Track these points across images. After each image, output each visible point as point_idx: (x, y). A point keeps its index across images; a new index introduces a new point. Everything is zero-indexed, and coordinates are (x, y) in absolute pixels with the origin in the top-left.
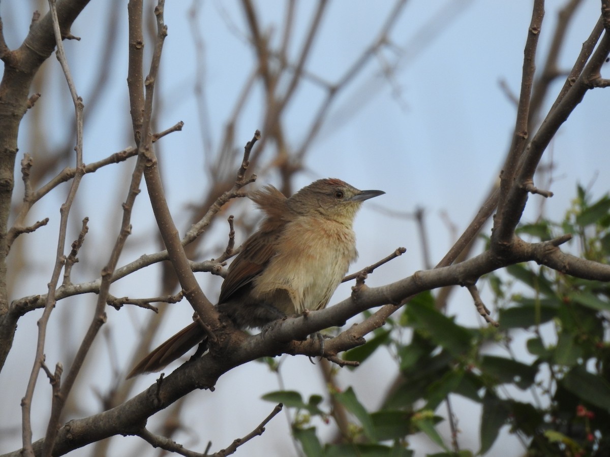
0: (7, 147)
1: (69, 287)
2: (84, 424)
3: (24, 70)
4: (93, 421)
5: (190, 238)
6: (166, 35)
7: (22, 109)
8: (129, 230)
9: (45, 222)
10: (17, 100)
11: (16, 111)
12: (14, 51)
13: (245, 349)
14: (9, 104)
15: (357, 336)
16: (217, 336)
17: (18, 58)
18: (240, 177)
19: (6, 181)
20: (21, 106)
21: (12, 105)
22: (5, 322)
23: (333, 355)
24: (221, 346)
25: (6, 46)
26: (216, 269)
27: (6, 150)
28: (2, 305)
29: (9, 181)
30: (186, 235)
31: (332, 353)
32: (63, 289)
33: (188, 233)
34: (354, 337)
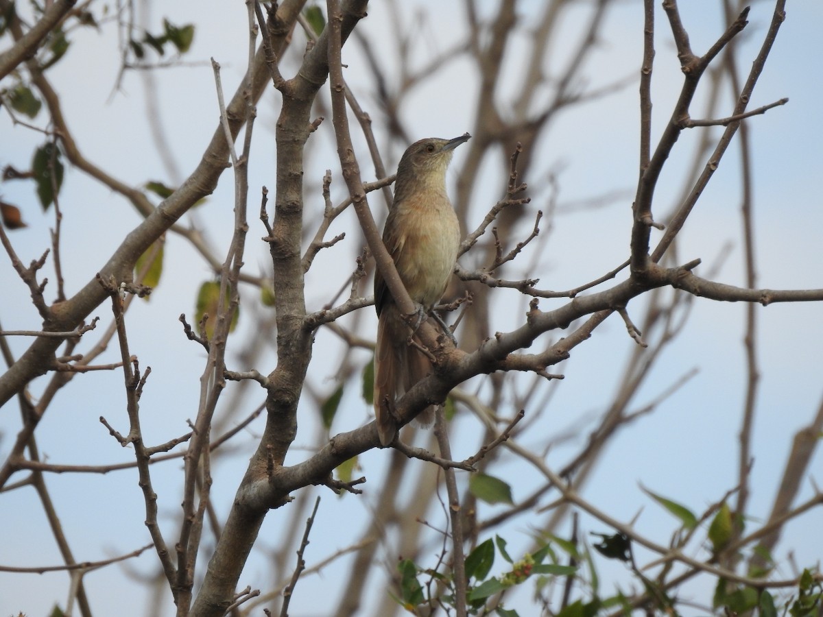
0: (291, 171)
1: (355, 301)
2: (346, 438)
3: (299, 98)
4: (353, 436)
5: (464, 248)
6: (255, 117)
7: (303, 134)
8: (237, 301)
9: (342, 237)
10: (296, 126)
11: (297, 136)
12: (289, 81)
13: (463, 368)
14: (288, 130)
15: (562, 350)
16: (436, 356)
17: (292, 87)
18: (511, 186)
19: (293, 203)
20: (301, 131)
21: (292, 131)
22: (298, 337)
23: (541, 369)
24: (441, 366)
25: (281, 77)
26: (482, 279)
27: (290, 174)
28: (298, 320)
29: (296, 203)
30: (460, 246)
31: (541, 368)
32: (349, 303)
33: (463, 244)
34: (559, 351)
